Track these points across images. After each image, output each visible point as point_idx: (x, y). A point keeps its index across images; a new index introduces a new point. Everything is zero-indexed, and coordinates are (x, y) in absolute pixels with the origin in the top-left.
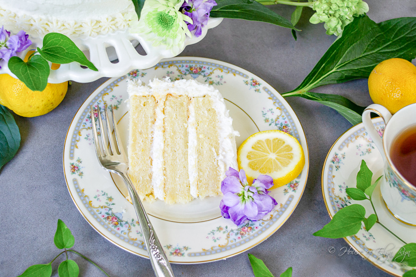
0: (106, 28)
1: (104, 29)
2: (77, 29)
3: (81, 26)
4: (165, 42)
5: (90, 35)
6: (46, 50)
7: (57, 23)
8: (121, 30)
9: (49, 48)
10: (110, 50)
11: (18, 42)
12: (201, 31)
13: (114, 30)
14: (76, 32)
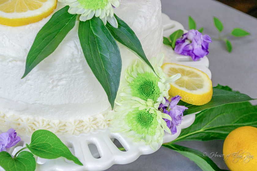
0: (88, 127)
1: (86, 129)
2: (61, 128)
3: (65, 125)
4: (144, 139)
5: (73, 134)
6: (33, 146)
7: (43, 122)
8: (102, 130)
9: (37, 145)
10: (92, 147)
11: (9, 139)
12: (176, 129)
13: (95, 129)
14: (60, 131)
